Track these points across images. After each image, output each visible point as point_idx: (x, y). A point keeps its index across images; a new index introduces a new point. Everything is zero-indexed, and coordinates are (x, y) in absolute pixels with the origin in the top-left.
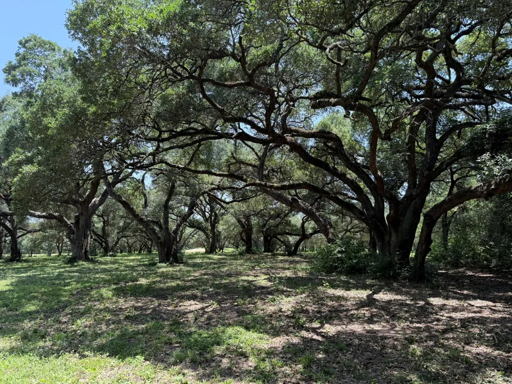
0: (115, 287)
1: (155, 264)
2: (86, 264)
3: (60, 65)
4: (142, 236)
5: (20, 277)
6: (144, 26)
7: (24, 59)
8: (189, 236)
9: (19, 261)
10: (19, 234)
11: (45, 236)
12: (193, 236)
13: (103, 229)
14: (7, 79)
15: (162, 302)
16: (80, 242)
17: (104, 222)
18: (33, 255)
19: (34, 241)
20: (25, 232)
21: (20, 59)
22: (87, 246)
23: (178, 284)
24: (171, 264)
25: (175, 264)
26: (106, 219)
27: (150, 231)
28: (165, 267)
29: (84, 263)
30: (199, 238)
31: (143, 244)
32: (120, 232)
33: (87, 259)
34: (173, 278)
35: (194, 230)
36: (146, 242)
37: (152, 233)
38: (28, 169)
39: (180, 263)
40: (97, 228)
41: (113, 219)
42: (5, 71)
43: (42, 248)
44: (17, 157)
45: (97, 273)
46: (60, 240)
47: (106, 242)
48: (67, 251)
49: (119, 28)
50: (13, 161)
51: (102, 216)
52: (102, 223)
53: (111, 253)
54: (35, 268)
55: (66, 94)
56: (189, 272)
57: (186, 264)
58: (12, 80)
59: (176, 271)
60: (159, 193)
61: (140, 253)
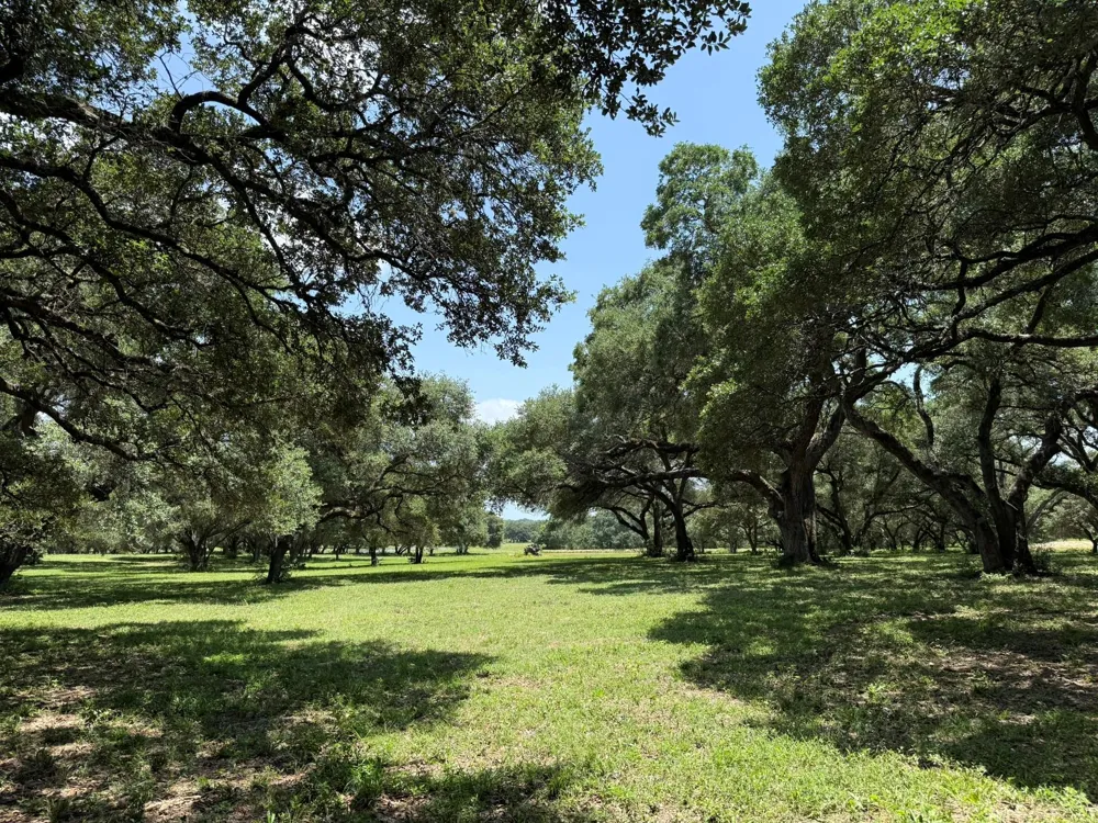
0: (906, 621)
1: (977, 575)
2: (817, 571)
3: (730, 185)
4: (919, 511)
5: (711, 589)
6: (946, 31)
7: (672, 193)
8: (1040, 509)
9: (693, 560)
10: (685, 511)
11: (723, 514)
12: (1052, 510)
13: (834, 496)
14: (649, 238)
15: (1050, 665)
16: (798, 524)
17: (833, 483)
18: (706, 550)
19: (706, 524)
20: (692, 508)
21: (666, 196)
22: (811, 532)
23: (1068, 626)
24: (1018, 577)
25: (1027, 576)
26: (836, 475)
27: (953, 498)
28: (1003, 583)
29: (812, 568)
30: (1069, 514)
31: (921, 529)
32: (871, 503)
33: (816, 561)
34: (1043, 611)
35: (1054, 494)
36: (930, 525)
37: (957, 503)
38: (719, 390)
39: (1042, 575)
40: (821, 496)
41: (850, 477)
42: (644, 225)
43: (719, 538)
44: (700, 372)
45: (850, 589)
46: (750, 522)
47: (843, 525)
48: (764, 544)
49: (892, 59)
50: (693, 379)
51: (828, 471)
52: (828, 486)
53: (858, 549)
54: (727, 575)
55: (765, 235)
56: (1076, 596)
57: (1057, 577)
58: (658, 239)
59: (1039, 594)
60: (950, 408)
61: (916, 551)
